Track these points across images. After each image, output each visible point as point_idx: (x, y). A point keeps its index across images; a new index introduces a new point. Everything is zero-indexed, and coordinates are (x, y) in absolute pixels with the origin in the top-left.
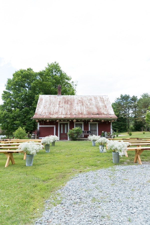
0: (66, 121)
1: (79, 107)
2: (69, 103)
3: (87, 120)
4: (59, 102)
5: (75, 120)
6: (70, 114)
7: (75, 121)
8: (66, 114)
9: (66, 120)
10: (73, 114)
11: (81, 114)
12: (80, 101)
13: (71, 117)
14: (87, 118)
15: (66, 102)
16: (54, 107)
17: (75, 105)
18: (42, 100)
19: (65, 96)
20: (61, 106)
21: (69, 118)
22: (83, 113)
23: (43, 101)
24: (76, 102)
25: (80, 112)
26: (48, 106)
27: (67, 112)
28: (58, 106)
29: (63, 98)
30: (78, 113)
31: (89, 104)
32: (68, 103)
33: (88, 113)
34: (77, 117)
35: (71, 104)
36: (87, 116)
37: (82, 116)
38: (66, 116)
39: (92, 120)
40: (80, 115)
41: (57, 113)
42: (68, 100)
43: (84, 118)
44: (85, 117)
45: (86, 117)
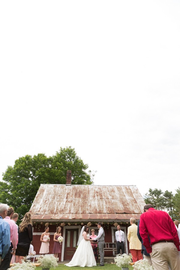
0: (76, 224)
1: (96, 202)
2: (82, 196)
3: (108, 223)
4: (68, 194)
5: (90, 223)
6: (82, 212)
7: (91, 225)
8: (76, 213)
9: (75, 222)
10: (87, 212)
11: (100, 213)
12: (97, 192)
13: (83, 218)
14: (109, 219)
15: (78, 194)
16: (60, 201)
17: (91, 198)
18: (43, 191)
19: (76, 186)
20: (69, 200)
21: (80, 219)
22: (103, 211)
23: (45, 193)
24: (91, 194)
25: (98, 210)
26: (50, 200)
27: (78, 210)
28: (65, 200)
29: (74, 188)
30: (95, 211)
31: (110, 197)
32: (80, 196)
33: (110, 211)
34: (94, 218)
35: (85, 198)
36: (108, 215)
37: (101, 216)
38: (76, 216)
39: (116, 223)
40: (98, 214)
41: (62, 211)
42: (81, 192)
43: (103, 219)
44: (105, 218)
45: (107, 218)
